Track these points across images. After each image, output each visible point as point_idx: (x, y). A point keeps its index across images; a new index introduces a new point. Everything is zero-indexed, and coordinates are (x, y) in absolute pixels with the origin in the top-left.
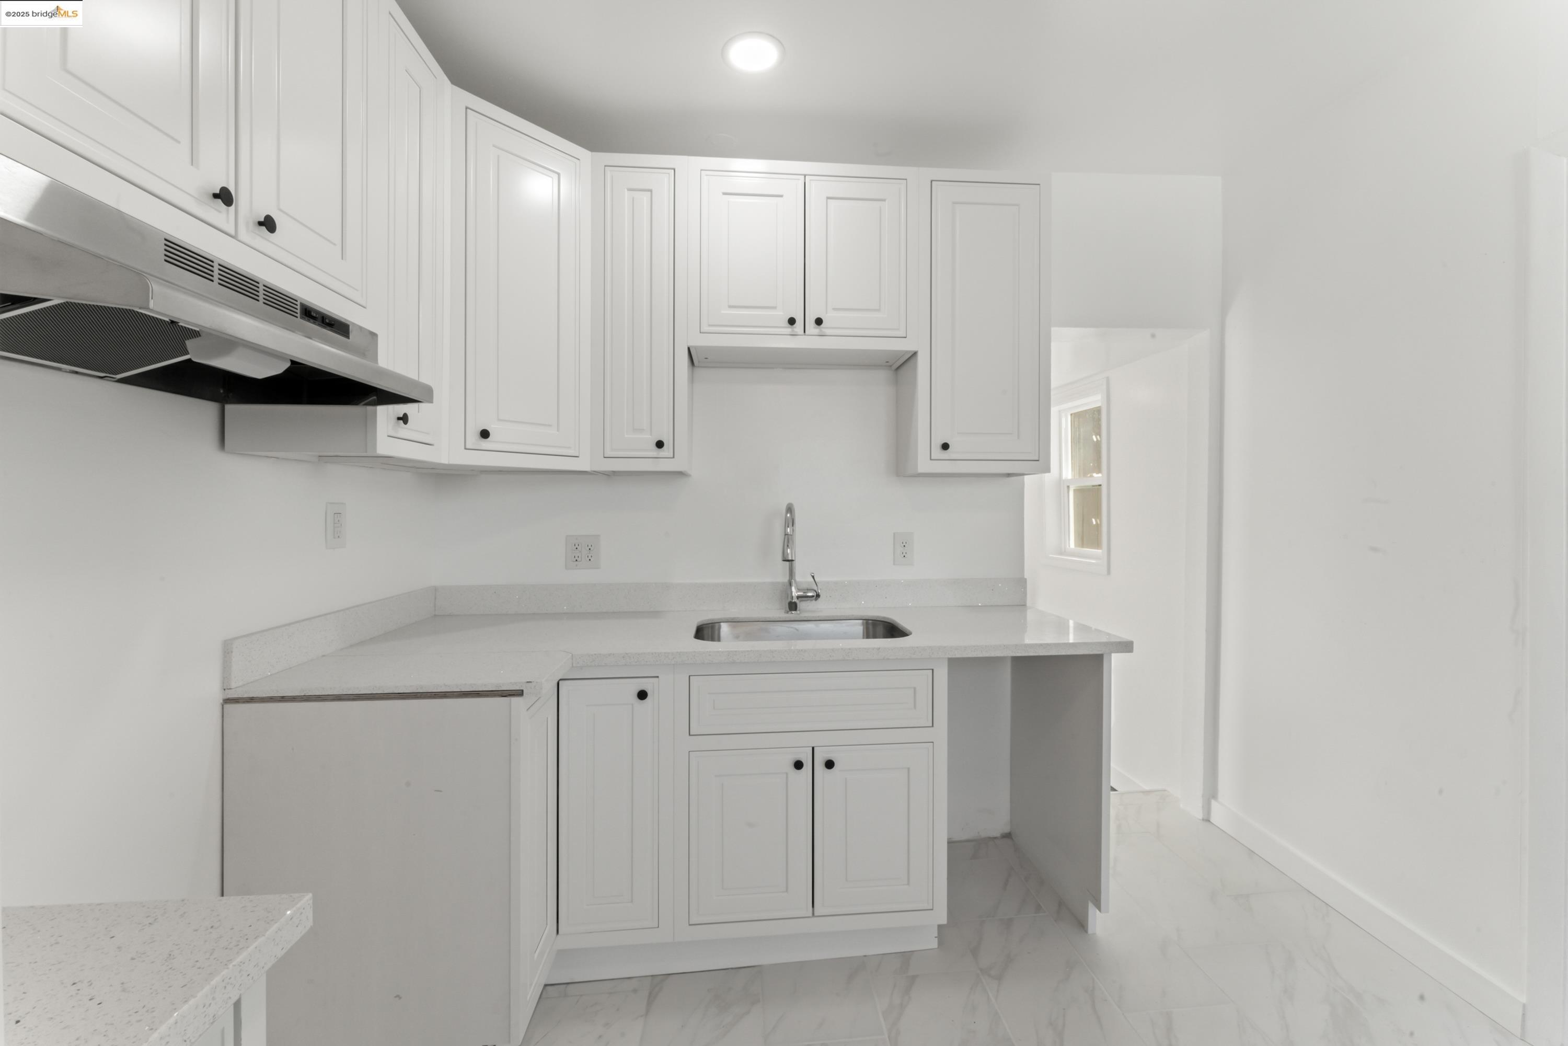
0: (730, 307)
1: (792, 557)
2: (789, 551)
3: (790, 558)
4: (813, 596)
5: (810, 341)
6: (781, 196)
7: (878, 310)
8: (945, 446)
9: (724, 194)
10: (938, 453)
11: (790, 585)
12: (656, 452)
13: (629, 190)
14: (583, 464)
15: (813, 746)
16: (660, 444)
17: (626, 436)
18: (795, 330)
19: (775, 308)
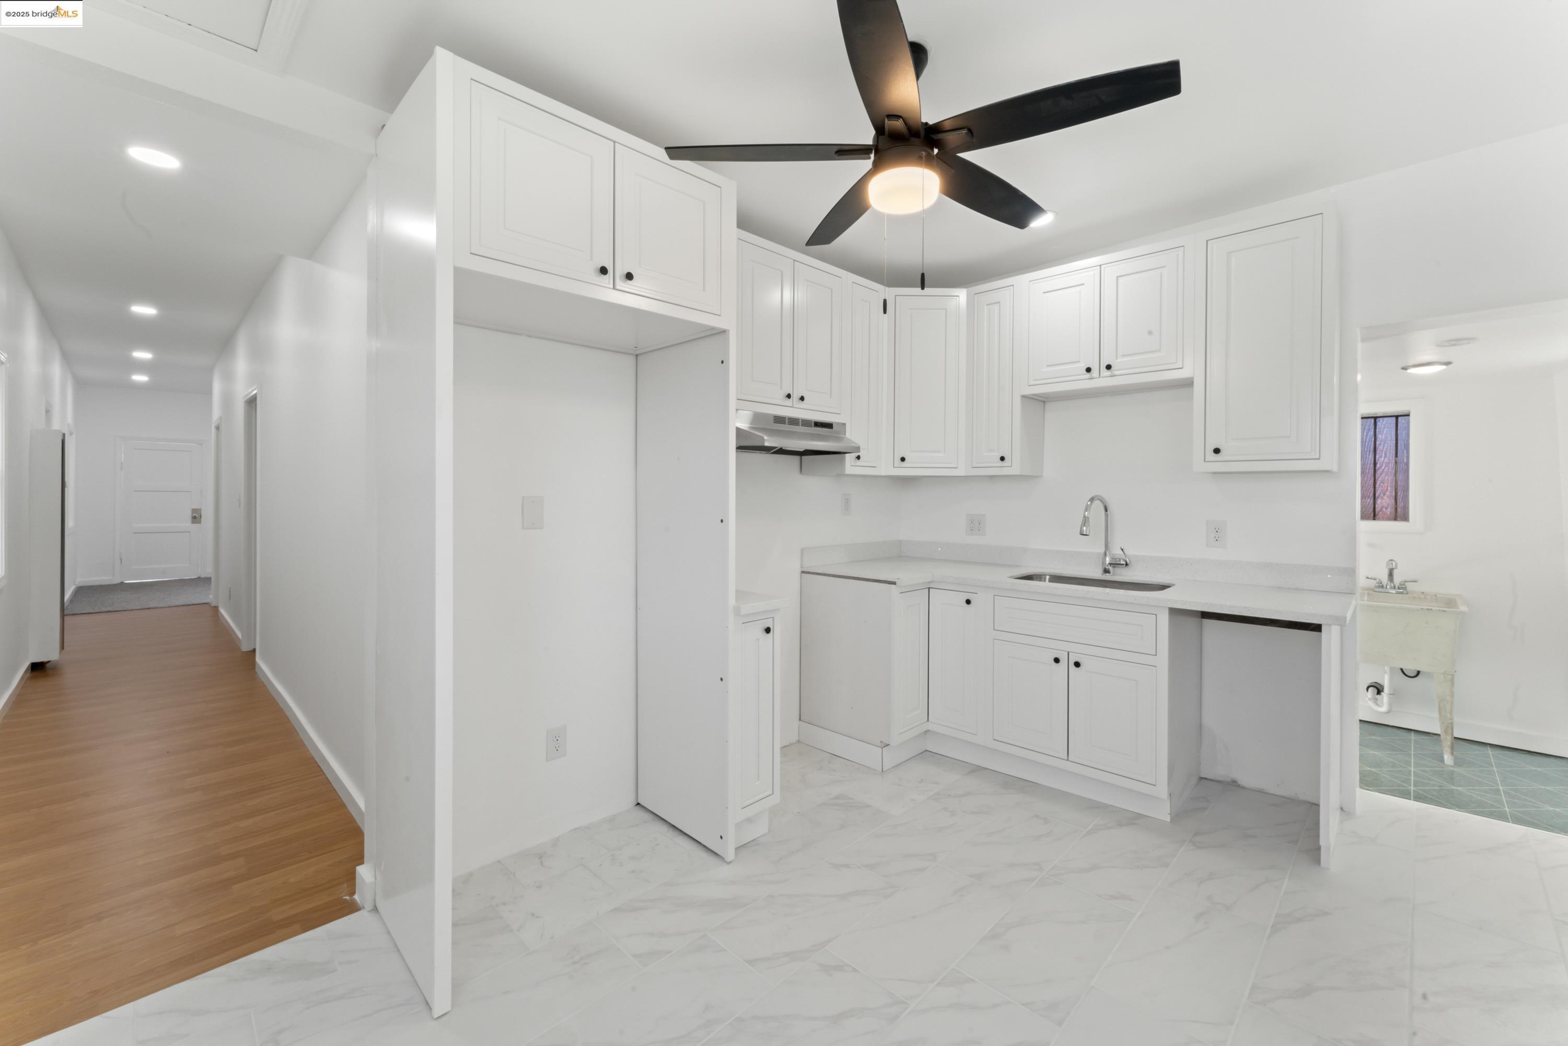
0: (1048, 366)
1: (1086, 532)
2: (1084, 528)
3: (1085, 533)
4: (1123, 564)
5: (1103, 381)
6: (1083, 284)
7: (1159, 351)
8: (1217, 451)
9: (1044, 293)
10: (1211, 456)
11: (1105, 554)
12: (1001, 463)
13: (987, 305)
14: (960, 472)
15: (1068, 651)
16: (1002, 459)
17: (985, 454)
18: (1093, 375)
19: (1079, 362)
